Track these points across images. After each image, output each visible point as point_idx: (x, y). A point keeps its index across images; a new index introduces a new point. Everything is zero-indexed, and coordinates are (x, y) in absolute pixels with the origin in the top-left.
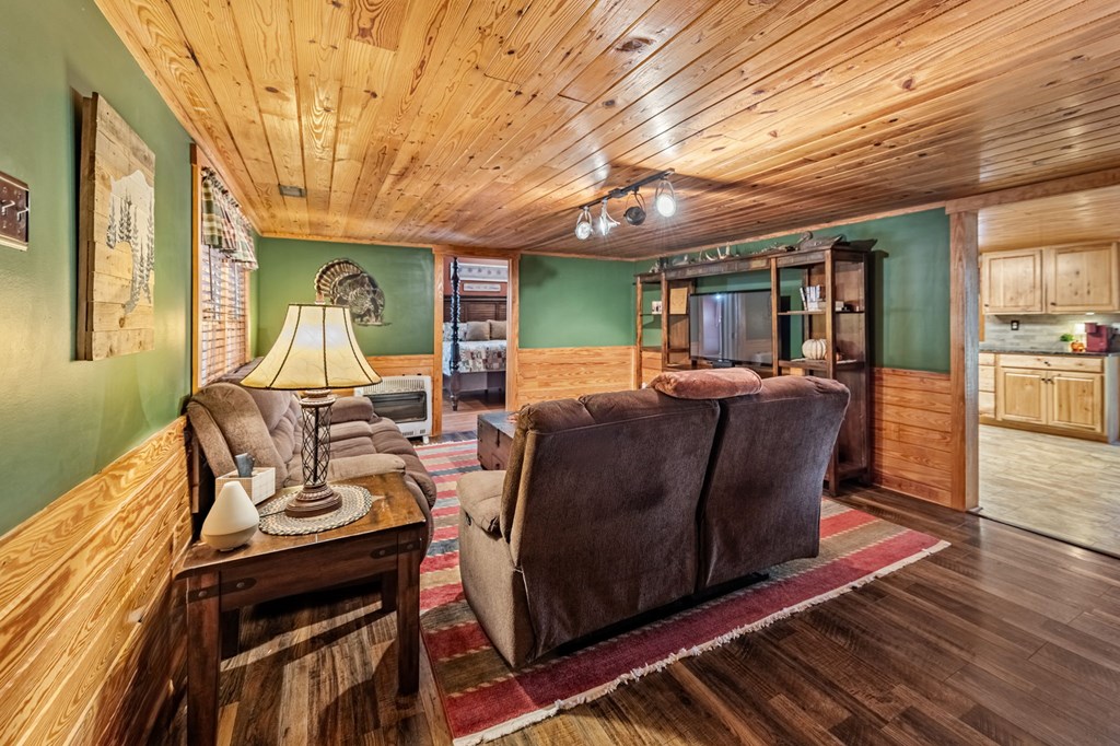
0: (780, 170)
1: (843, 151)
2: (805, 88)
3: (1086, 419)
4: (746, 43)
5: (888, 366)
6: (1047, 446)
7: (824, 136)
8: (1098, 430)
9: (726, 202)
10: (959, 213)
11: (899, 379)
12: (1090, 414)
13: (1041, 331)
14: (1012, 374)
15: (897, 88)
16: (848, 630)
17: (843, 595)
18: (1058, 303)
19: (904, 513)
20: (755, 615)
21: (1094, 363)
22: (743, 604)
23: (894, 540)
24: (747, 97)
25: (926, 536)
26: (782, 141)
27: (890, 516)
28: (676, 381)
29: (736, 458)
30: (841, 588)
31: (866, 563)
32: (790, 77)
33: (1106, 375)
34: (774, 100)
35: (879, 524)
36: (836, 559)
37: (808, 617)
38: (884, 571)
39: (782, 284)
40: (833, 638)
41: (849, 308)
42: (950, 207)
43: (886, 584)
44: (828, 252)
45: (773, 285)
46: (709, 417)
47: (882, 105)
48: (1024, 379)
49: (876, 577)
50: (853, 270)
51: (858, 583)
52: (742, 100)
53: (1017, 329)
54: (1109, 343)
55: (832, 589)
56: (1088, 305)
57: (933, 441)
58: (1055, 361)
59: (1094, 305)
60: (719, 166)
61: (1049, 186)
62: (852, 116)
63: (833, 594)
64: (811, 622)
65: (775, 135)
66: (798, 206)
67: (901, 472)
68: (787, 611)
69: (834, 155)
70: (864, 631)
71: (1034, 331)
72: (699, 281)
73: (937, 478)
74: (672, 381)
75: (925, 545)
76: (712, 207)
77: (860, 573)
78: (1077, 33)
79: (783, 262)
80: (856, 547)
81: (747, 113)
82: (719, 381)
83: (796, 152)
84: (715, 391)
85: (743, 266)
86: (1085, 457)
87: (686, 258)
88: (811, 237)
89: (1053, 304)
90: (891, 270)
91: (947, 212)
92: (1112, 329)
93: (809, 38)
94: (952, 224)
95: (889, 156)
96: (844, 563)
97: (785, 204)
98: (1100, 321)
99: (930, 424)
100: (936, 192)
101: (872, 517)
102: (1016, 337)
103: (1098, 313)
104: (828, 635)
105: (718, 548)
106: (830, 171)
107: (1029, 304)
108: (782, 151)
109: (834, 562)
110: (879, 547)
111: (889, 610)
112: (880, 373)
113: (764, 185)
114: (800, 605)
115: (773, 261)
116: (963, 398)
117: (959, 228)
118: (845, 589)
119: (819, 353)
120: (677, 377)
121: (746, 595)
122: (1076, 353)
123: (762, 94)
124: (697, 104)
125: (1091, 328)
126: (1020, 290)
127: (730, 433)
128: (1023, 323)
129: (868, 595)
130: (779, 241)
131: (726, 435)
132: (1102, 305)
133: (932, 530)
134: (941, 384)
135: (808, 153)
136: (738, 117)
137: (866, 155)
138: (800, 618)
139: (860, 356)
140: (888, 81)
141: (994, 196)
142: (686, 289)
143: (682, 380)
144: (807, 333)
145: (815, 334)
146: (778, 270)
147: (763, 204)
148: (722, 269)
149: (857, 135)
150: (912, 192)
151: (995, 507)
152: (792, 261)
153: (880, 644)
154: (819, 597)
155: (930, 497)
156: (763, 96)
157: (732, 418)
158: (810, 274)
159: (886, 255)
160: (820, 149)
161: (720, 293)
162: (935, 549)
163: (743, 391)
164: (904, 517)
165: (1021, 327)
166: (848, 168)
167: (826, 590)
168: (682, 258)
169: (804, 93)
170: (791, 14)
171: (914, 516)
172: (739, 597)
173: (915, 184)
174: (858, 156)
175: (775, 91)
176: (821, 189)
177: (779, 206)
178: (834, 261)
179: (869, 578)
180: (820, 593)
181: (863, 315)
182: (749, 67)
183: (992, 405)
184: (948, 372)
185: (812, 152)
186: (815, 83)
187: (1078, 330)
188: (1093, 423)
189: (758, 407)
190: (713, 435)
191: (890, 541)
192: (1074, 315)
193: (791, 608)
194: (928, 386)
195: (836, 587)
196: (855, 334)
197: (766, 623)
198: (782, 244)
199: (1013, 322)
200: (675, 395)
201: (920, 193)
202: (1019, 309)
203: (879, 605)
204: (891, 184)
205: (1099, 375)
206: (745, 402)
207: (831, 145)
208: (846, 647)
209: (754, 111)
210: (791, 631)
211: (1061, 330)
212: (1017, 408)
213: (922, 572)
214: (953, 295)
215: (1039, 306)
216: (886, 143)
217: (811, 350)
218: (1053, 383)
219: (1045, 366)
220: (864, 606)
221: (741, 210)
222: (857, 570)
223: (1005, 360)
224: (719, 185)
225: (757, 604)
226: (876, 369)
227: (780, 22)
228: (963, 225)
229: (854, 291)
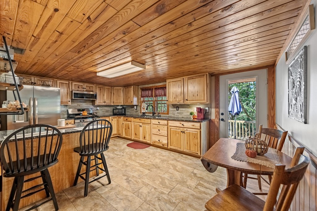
3: (195, 149)
8: (199, 154)
12: (197, 147)
13: (185, 111)
14: (173, 129)
18: (188, 100)
21: (197, 125)
33: (202, 130)
48: (176, 131)
53: (178, 110)
54: (204, 115)
56: (197, 100)
58: (186, 124)
59: (199, 100)
71: (183, 111)
89: (187, 100)
92: (205, 110)
98: (202, 107)
102: (178, 113)
103: (201, 104)
107: (180, 100)
122: (193, 121)
125: (198, 110)
126: (177, 95)
128: (180, 108)
132: (202, 100)
165: (179, 109)
183: (166, 142)
187: (195, 110)
188: (197, 151)
192: (193, 104)
199: (177, 107)
202: (177, 102)
205: (199, 130)
211: (191, 110)
212: (174, 143)
215: (183, 101)
218: (185, 133)
219: (182, 126)
223: (171, 123)
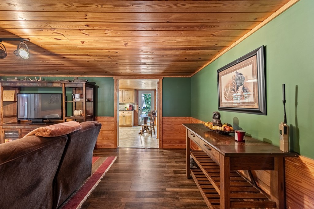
0: (77, 55)
1: (100, 56)
2: (102, 32)
3: (129, 123)
4: (94, 6)
5: (99, 116)
6: (124, 130)
7: (98, 49)
8: (131, 125)
9: (48, 60)
10: (116, 79)
11: (102, 119)
13: (122, 106)
15: (123, 44)
16: (105, 192)
17: (99, 183)
19: (105, 153)
20: (75, 207)
21: (130, 112)
22: (69, 206)
23: (106, 161)
24: (82, 25)
25: (112, 157)
26: (84, 46)
27: (102, 155)
28: (50, 130)
29: (71, 154)
30: (98, 181)
31: (102, 170)
32: (100, 26)
33: (132, 115)
34: (90, 31)
35: (100, 159)
36: (94, 173)
37: (92, 196)
38: (106, 171)
39: (67, 92)
40: (102, 197)
41: (89, 101)
42: (114, 77)
43: (108, 174)
44: (85, 84)
45: (63, 92)
46: (64, 142)
47: (117, 47)
49: (105, 173)
50: (90, 90)
51: (102, 177)
52: (79, 25)
54: (132, 108)
55: (96, 183)
57: (110, 133)
58: (125, 112)
60: (53, 46)
61: (133, 77)
62: (109, 47)
63: (96, 184)
64: (94, 197)
65: (83, 43)
66: (75, 68)
67: (102, 143)
68: (85, 198)
69: (96, 56)
70: (109, 190)
72: (22, 88)
73: (111, 142)
74: (48, 131)
75: (113, 159)
76: (41, 60)
77: (101, 174)
78: (156, 48)
79: (67, 85)
80: (97, 167)
81: (78, 31)
82: (68, 127)
83: (86, 51)
84: (67, 131)
85: (50, 85)
86: (130, 130)
87: (16, 78)
88: (78, 79)
89: (124, 101)
90: (100, 90)
91: (114, 78)
93: (114, 17)
94: (115, 82)
95: (109, 61)
96: (96, 173)
97: (71, 67)
98: (131, 104)
99: (109, 129)
100: (113, 73)
101: (98, 157)
103: (131, 103)
104: (100, 197)
105: (62, 191)
106: (92, 61)
108: (82, 49)
109: (93, 175)
110: (103, 165)
111: (112, 180)
112: (97, 118)
113: (68, 58)
114: (89, 193)
115: (63, 85)
116: (117, 122)
117: (116, 83)
118: (99, 181)
119: (80, 114)
120: (50, 128)
121: (69, 202)
122: (127, 110)
123: (88, 27)
124: (60, 17)
125: (130, 106)
127: (70, 145)
129: (106, 179)
130: (65, 78)
131: (69, 147)
132: (131, 101)
133: (112, 155)
134: (112, 119)
135: (90, 53)
136: (73, 31)
137: (105, 59)
138: (90, 198)
139: (91, 114)
140: (123, 41)
141: (123, 77)
142: (14, 91)
143: (53, 129)
144: (74, 108)
145: (77, 108)
146: (65, 88)
147: (63, 65)
148: (39, 85)
149: (106, 53)
150: (108, 72)
151: (121, 145)
152: (71, 85)
153: (113, 191)
154: (93, 187)
155: (109, 147)
156: (88, 28)
157: (72, 140)
158: (75, 90)
159: (99, 87)
160: (93, 53)
161: (25, 94)
162: (115, 159)
163: (76, 129)
164: (105, 154)
166: (98, 61)
167: (94, 184)
168: (14, 78)
169: (101, 33)
170: (114, 6)
171: (107, 153)
172: (66, 204)
173: (110, 70)
174: (102, 58)
175: (93, 28)
176: (86, 65)
177: (69, 67)
178: (86, 87)
179: (104, 174)
180: (93, 186)
181: (93, 103)
182: (90, 15)
184: (114, 116)
185: (91, 53)
186: (106, 32)
187: (128, 106)
189: (80, 134)
190: (64, 149)
191: (105, 162)
192: (127, 103)
193: (86, 196)
194: (109, 120)
195: (97, 181)
196: (90, 108)
197: (80, 207)
198: (66, 79)
200: (50, 136)
201: (110, 73)
203: (109, 180)
204: (105, 69)
206: (76, 133)
207: (98, 53)
208: (106, 198)
209: (81, 31)
210: (89, 204)
211: (125, 106)
213: (115, 166)
214: (115, 98)
215: (122, 101)
216: (111, 58)
217: (77, 113)
218: (124, 117)
219: (123, 113)
220: (106, 183)
221: (53, 64)
222: (100, 174)
224: (49, 53)
225: (74, 202)
226: (96, 117)
227: (109, 6)
228: (117, 82)
229: (90, 96)
